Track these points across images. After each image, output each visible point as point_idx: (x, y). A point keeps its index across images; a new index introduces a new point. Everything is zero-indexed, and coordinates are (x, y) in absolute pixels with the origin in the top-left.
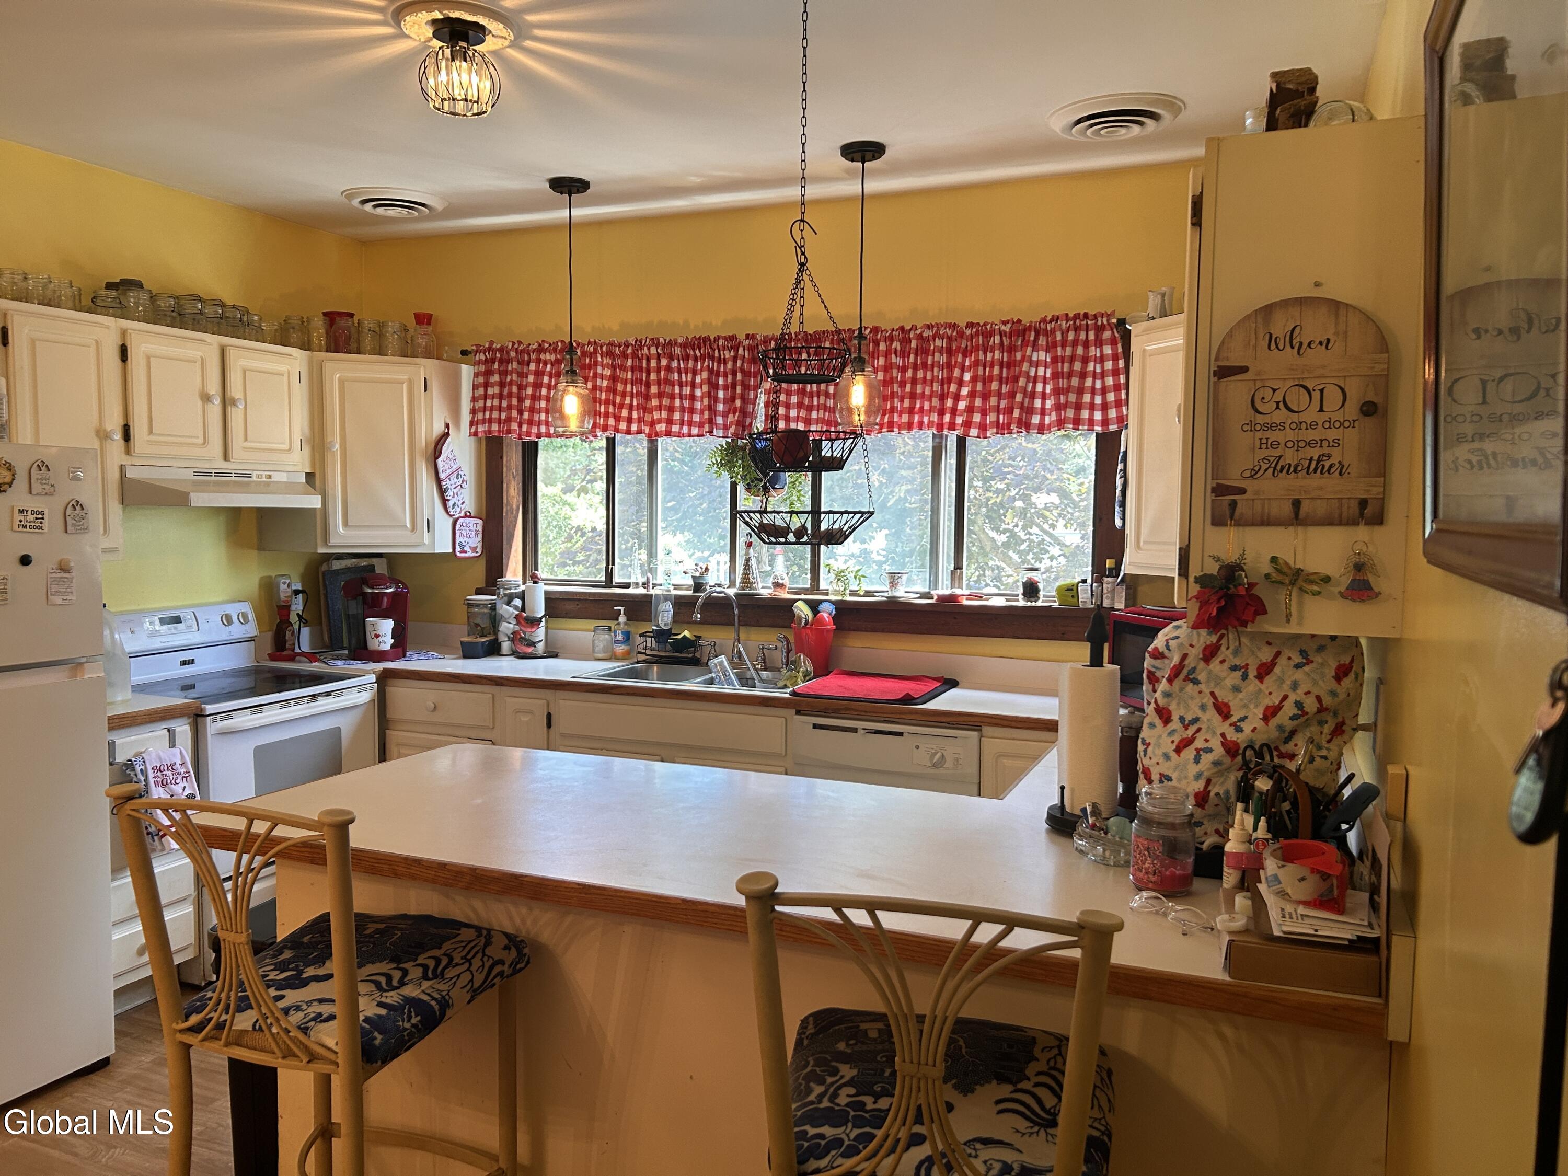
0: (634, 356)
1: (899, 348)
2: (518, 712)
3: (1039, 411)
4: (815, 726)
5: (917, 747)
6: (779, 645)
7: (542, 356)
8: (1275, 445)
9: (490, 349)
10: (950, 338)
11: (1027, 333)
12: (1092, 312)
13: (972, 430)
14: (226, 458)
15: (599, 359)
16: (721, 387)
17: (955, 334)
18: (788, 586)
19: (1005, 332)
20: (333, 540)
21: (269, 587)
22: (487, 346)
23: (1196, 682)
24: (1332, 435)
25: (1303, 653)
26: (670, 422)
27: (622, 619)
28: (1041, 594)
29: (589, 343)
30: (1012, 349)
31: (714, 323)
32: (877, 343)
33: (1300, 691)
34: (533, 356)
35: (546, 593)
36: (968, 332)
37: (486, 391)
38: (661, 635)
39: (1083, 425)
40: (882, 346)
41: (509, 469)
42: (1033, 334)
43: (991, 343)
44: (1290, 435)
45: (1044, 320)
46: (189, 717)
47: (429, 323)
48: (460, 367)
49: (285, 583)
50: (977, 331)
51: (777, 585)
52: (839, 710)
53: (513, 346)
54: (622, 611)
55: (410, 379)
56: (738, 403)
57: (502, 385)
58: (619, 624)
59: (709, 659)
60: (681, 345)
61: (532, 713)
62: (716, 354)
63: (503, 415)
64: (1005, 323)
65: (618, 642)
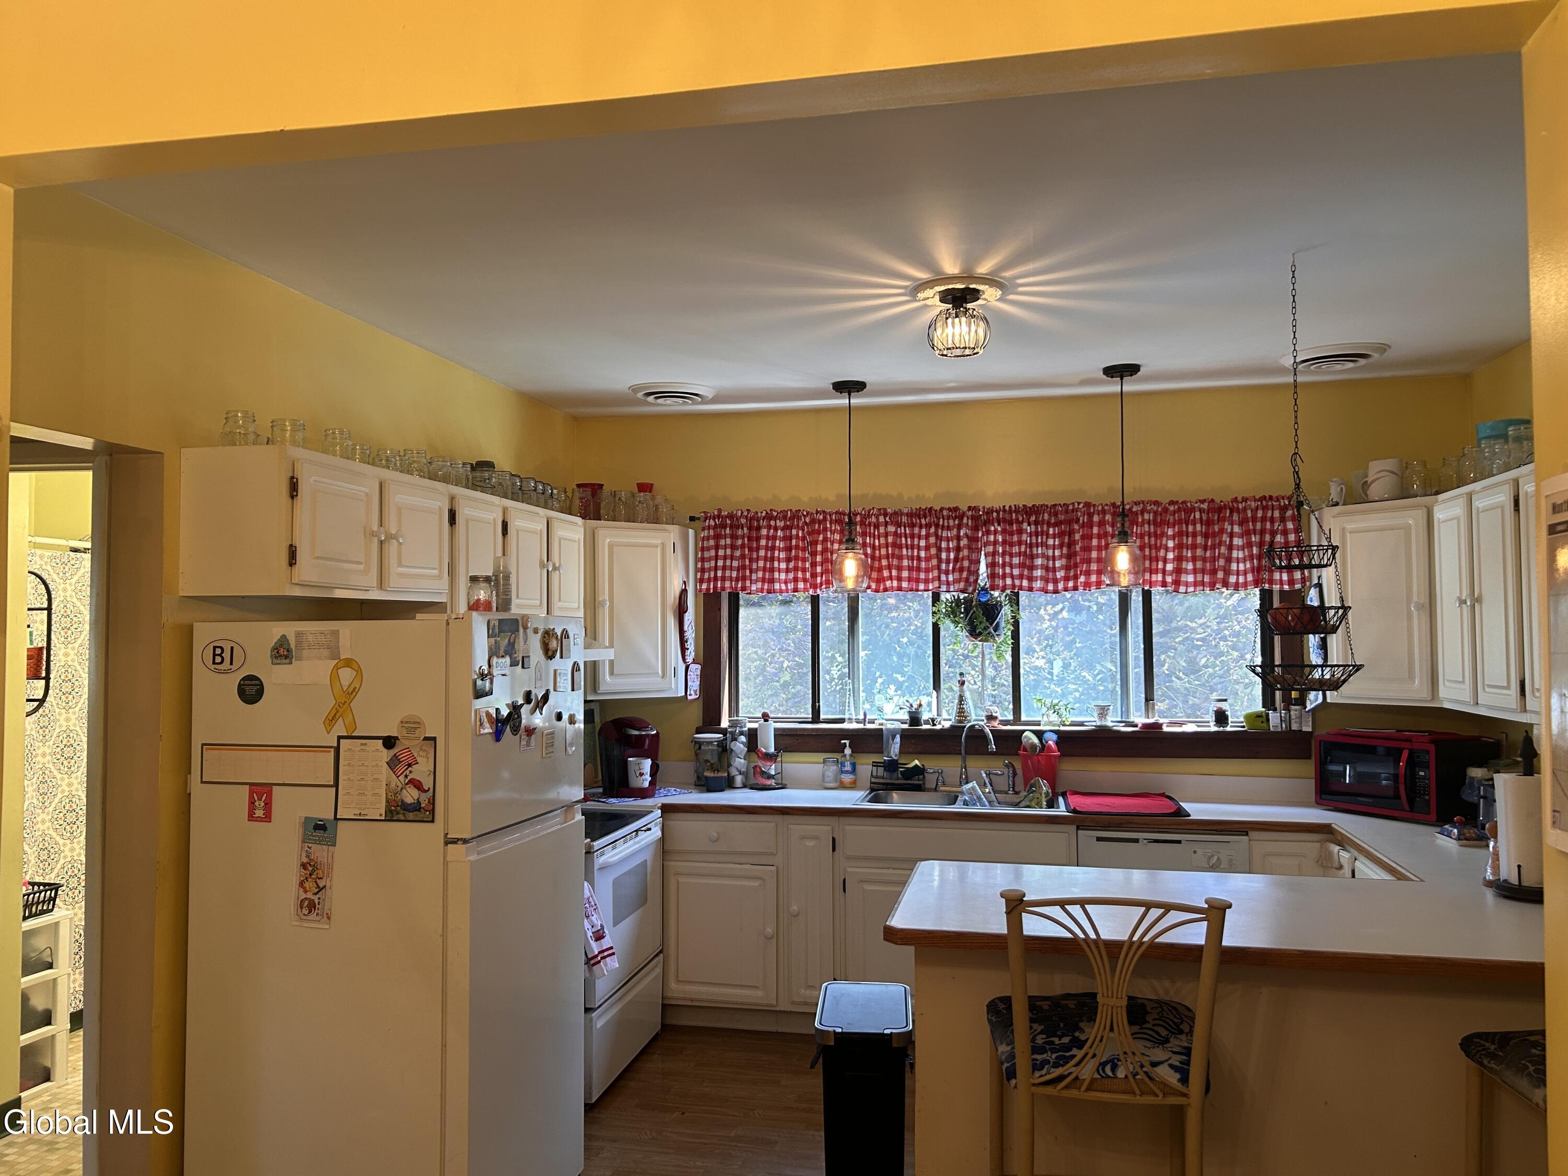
0: (862, 523)
1: (1110, 520)
2: (803, 838)
3: (1235, 572)
4: (1099, 839)
5: (1195, 852)
6: (1006, 771)
7: (772, 523)
9: (719, 516)
10: (1155, 513)
11: (1223, 511)
12: (1274, 495)
13: (1181, 587)
15: (828, 526)
17: (1160, 509)
18: (1000, 718)
19: (1204, 509)
20: (603, 688)
22: (716, 513)
26: (899, 579)
27: (848, 751)
28: (1230, 720)
29: (817, 512)
30: (1209, 523)
32: (1090, 516)
34: (763, 523)
35: (776, 730)
36: (1172, 508)
37: (716, 552)
38: (891, 766)
39: (1276, 584)
40: (1096, 518)
41: (724, 620)
42: (1228, 511)
43: (1192, 517)
45: (1235, 500)
47: (650, 492)
48: (688, 532)
50: (1179, 508)
51: (991, 718)
52: (1121, 824)
53: (742, 514)
54: (848, 745)
55: (662, 543)
56: (966, 564)
57: (733, 547)
58: (845, 756)
59: (937, 785)
60: (907, 515)
61: (816, 838)
62: (941, 523)
63: (734, 574)
64: (1203, 502)
65: (847, 772)
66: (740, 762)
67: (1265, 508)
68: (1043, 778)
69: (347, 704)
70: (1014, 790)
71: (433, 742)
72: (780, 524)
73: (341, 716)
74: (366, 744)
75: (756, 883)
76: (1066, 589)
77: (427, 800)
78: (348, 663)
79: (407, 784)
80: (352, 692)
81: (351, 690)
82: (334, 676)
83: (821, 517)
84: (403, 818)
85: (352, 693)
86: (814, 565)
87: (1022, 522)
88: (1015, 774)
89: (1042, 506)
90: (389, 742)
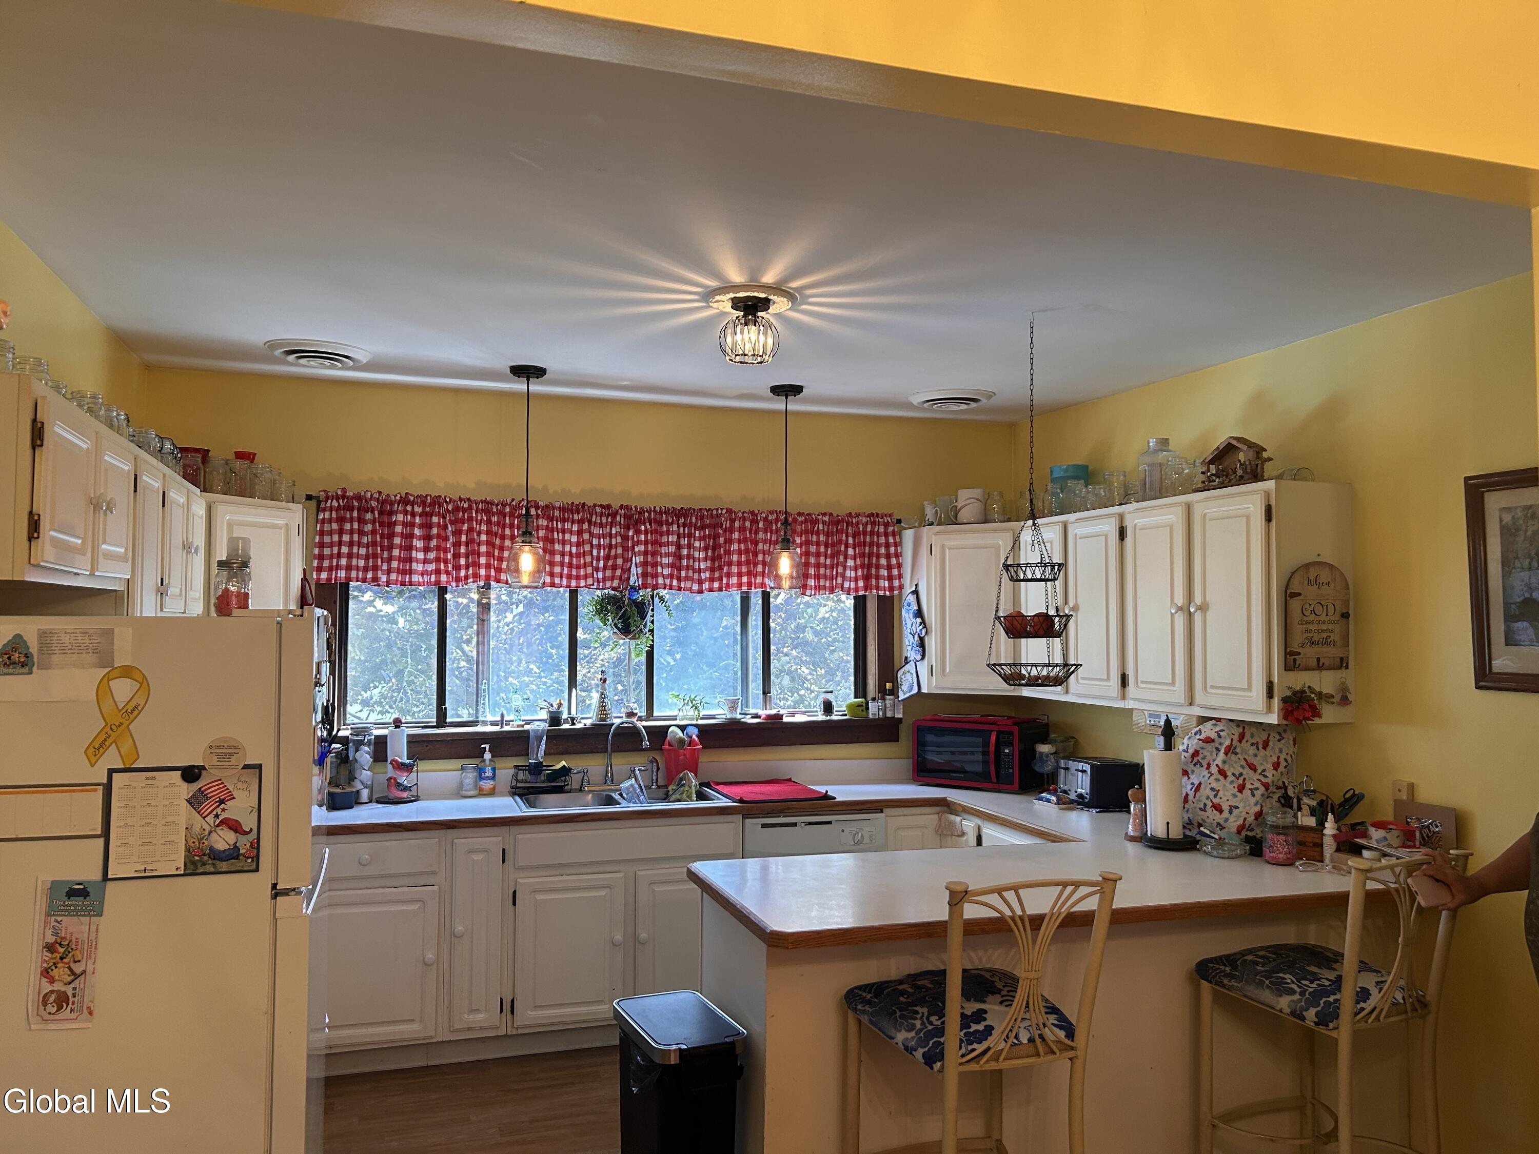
2: (469, 851)
4: (763, 826)
5: (843, 831)
7: (409, 508)
8: (1310, 631)
9: (343, 497)
11: (840, 524)
12: (879, 513)
15: (474, 515)
18: (639, 715)
19: (825, 521)
22: (340, 493)
23: (1236, 754)
24: (1331, 627)
25: (1279, 734)
27: (487, 756)
28: (836, 710)
32: (733, 521)
33: (1284, 753)
35: (408, 736)
36: (800, 519)
37: (340, 538)
38: (537, 769)
39: (880, 590)
42: (844, 524)
43: (816, 528)
44: (1315, 626)
45: (850, 514)
47: (252, 462)
50: (806, 519)
51: (631, 714)
52: (784, 810)
53: (372, 495)
54: (487, 750)
55: (287, 524)
56: (620, 562)
57: (361, 533)
58: (484, 761)
59: (582, 785)
60: (560, 508)
61: (486, 851)
62: (594, 519)
63: (362, 563)
64: (824, 515)
65: (487, 778)
66: (367, 775)
67: (873, 524)
68: (690, 771)
69: (123, 727)
70: (657, 785)
71: (258, 770)
72: (418, 509)
73: (114, 741)
74: (154, 778)
75: (415, 907)
76: (711, 590)
77: (249, 844)
78: (127, 672)
79: (218, 826)
80: (134, 710)
81: (130, 707)
82: (103, 690)
83: (466, 505)
84: (212, 870)
85: (132, 711)
86: (456, 556)
87: (672, 524)
88: (658, 769)
89: (690, 509)
90: (190, 774)
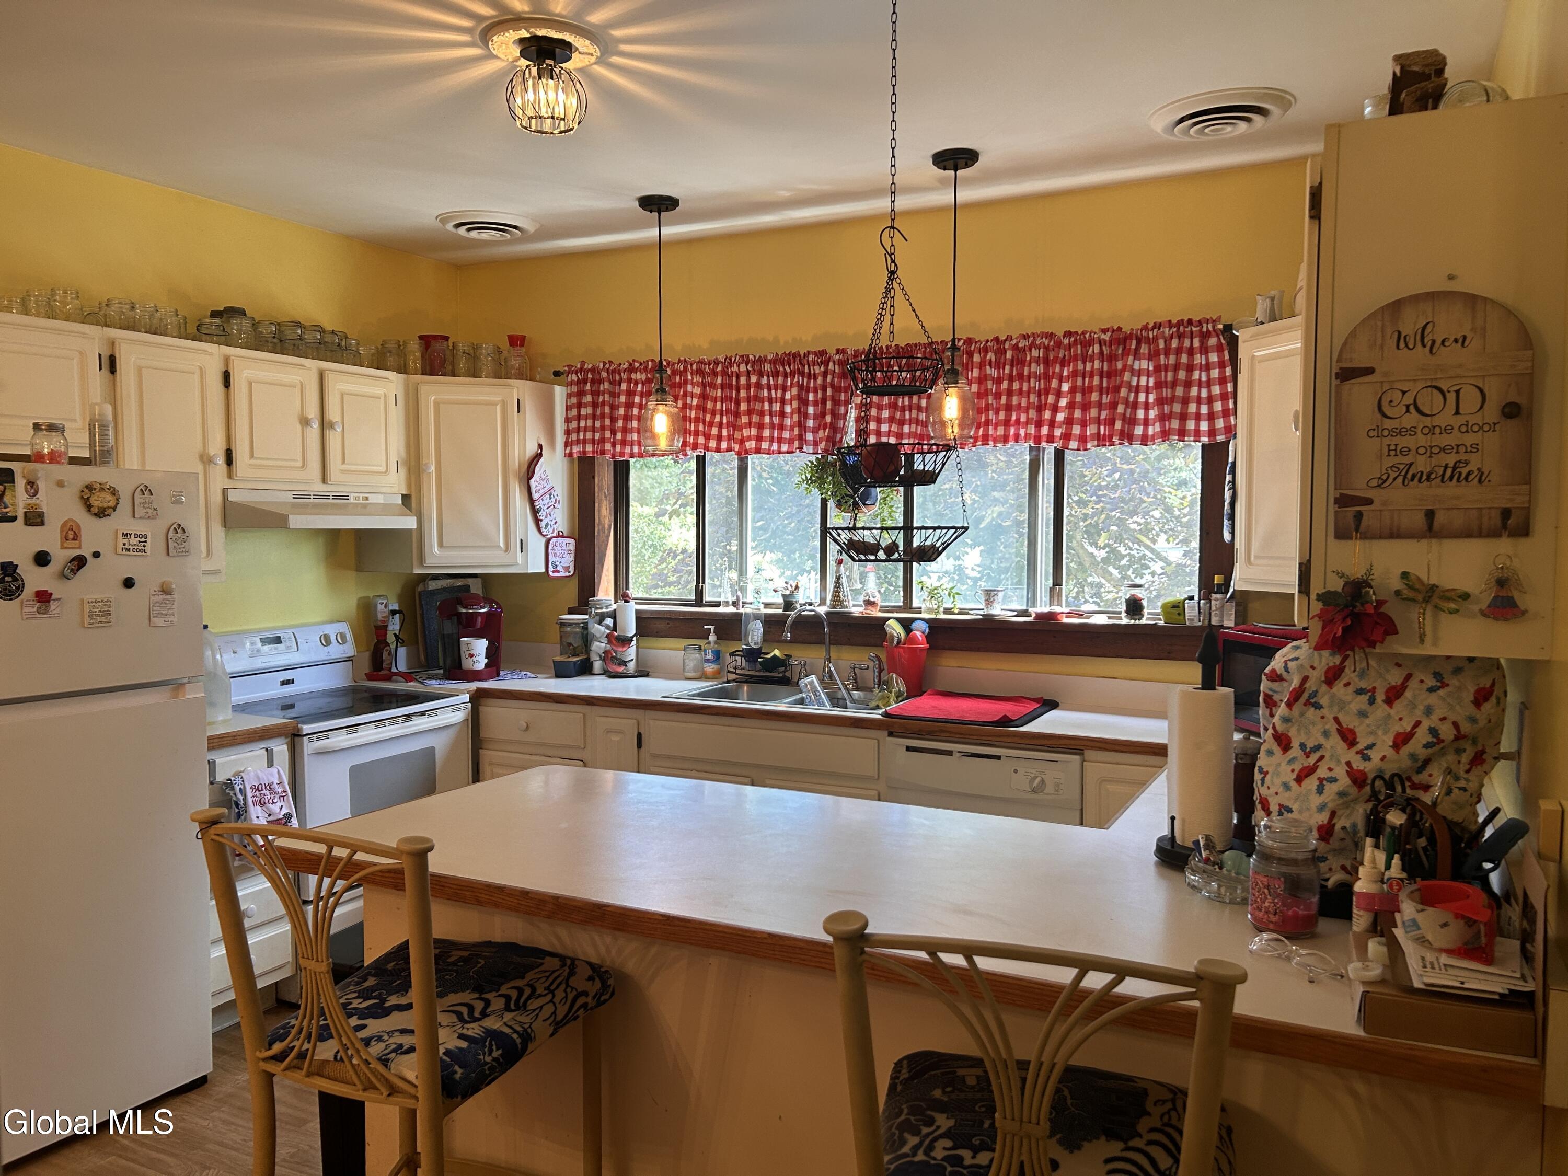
0: (724, 373)
1: (993, 359)
2: (609, 731)
3: (1142, 422)
4: (909, 749)
5: (1016, 771)
6: (871, 664)
7: (633, 376)
8: (1405, 451)
9: (581, 370)
10: (1047, 348)
11: (1128, 342)
12: (1196, 318)
13: (1071, 442)
14: (324, 480)
15: (689, 377)
16: (811, 403)
17: (1052, 343)
18: (880, 603)
19: (1105, 341)
20: (429, 561)
21: (366, 607)
22: (579, 366)
23: (1318, 706)
24: (1469, 439)
25: (1437, 675)
27: (712, 638)
28: (1146, 611)
29: (680, 361)
30: (1112, 358)
31: (804, 339)
32: (970, 354)
33: (1435, 717)
34: (624, 376)
35: (637, 612)
36: (1066, 341)
37: (579, 412)
38: (752, 655)
39: (1189, 436)
40: (977, 358)
41: (601, 489)
42: (1134, 342)
43: (1090, 352)
44: (1422, 440)
45: (1145, 328)
46: (286, 737)
47: (522, 345)
48: (553, 390)
49: (382, 604)
50: (1076, 340)
51: (869, 603)
52: (934, 732)
53: (604, 367)
54: (712, 630)
55: (503, 401)
57: (595, 405)
58: (709, 643)
59: (798, 678)
60: (771, 362)
61: (620, 732)
62: (806, 370)
63: (597, 436)
64: (1104, 331)
66: (600, 648)
67: (1181, 336)
68: (898, 674)
83: (683, 367)
89: (916, 345)
